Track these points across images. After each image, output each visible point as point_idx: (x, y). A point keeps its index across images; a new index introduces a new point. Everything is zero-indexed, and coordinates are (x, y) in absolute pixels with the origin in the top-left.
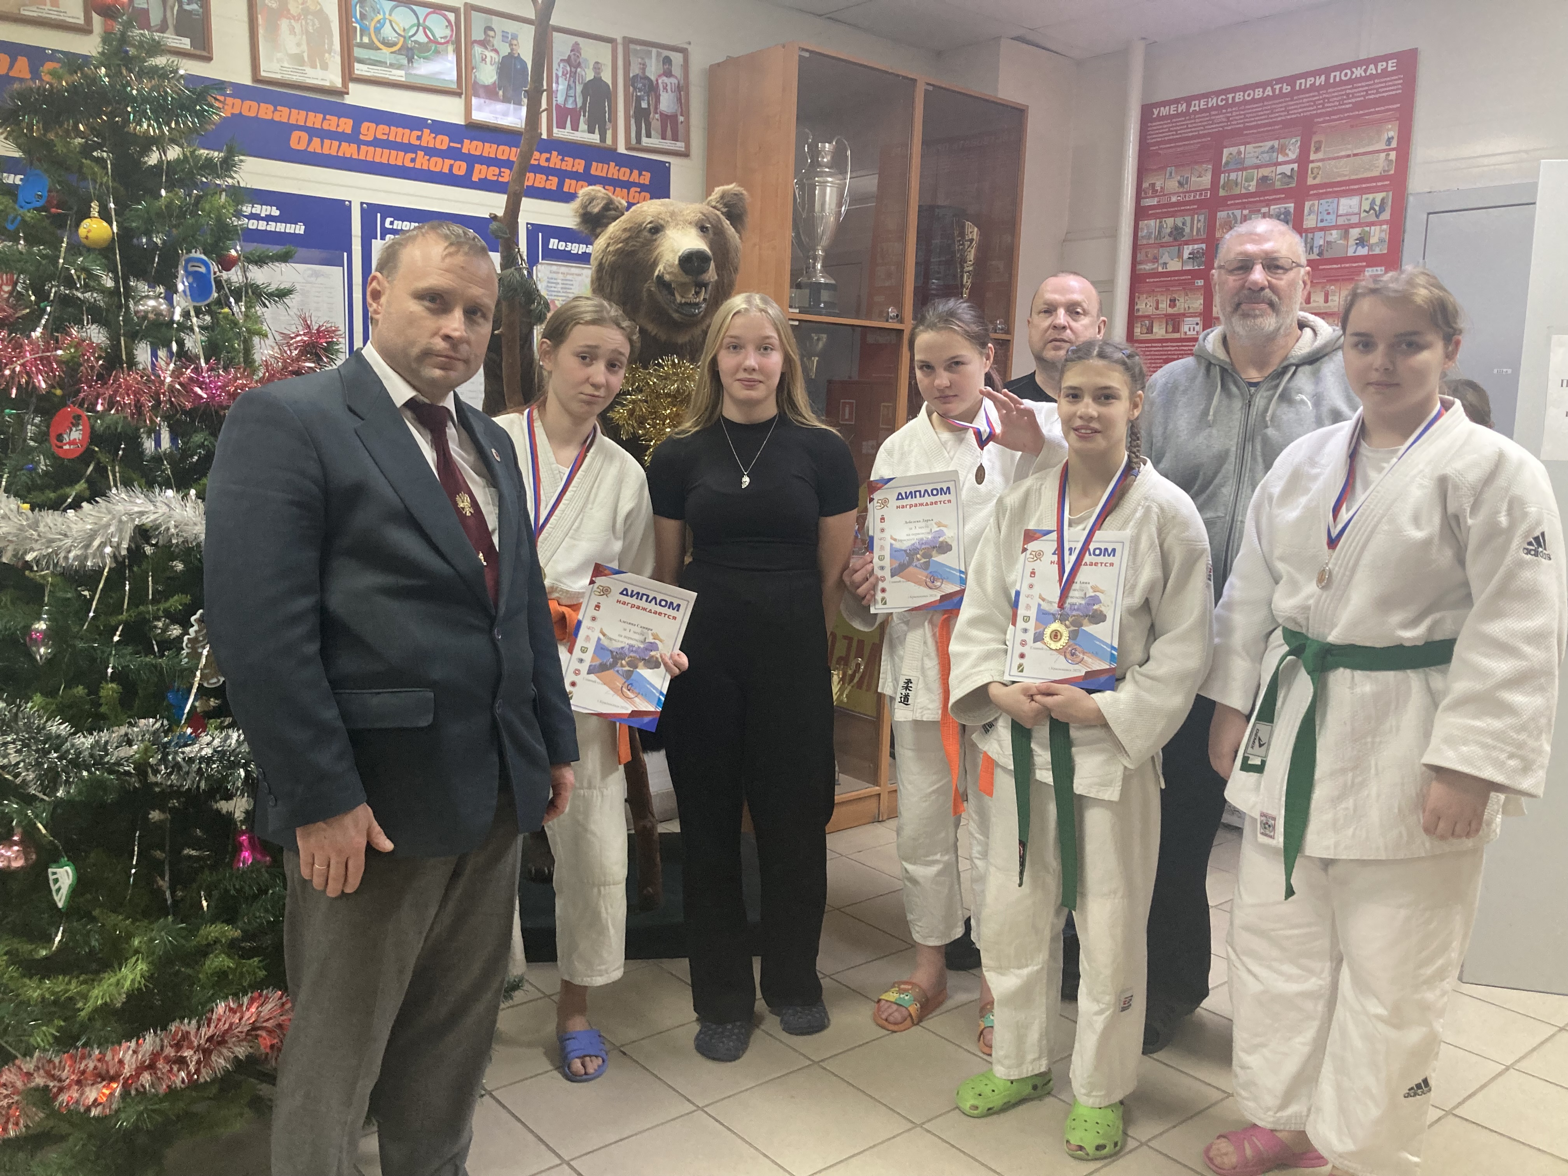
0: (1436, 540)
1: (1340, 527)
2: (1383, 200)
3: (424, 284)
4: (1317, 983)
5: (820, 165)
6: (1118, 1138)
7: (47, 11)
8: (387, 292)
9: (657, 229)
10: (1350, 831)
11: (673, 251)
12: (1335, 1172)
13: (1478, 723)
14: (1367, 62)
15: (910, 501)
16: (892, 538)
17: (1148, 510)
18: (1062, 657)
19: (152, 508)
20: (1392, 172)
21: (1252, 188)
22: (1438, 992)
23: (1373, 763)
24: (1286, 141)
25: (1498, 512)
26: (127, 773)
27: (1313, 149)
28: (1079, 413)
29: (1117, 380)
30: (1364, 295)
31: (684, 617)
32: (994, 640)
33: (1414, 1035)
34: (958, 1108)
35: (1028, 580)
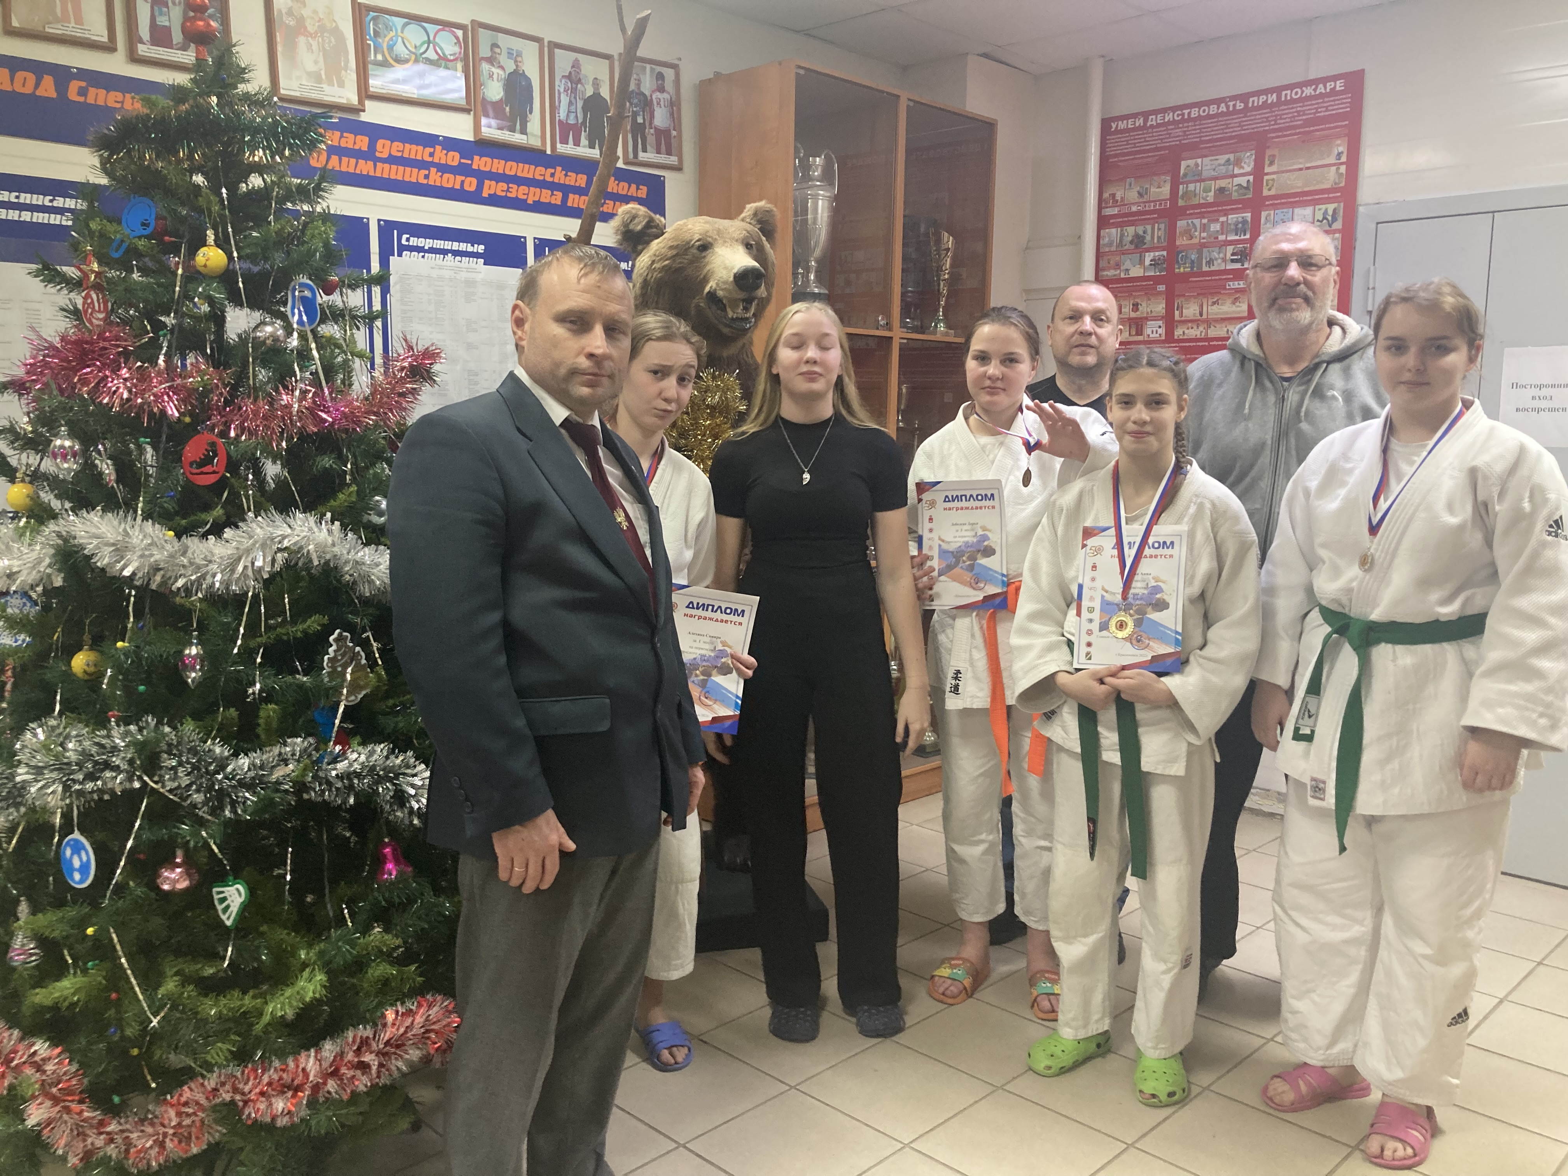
0: (1469, 523)
1: (1379, 515)
2: (1335, 210)
3: (563, 306)
4: (1361, 929)
5: (811, 179)
6: (1185, 1085)
7: (71, 29)
8: (530, 318)
9: (705, 247)
10: (1396, 791)
11: (726, 268)
12: (1387, 1100)
13: (1513, 688)
14: (1315, 82)
15: (956, 504)
16: (940, 539)
17: (1201, 506)
18: (1129, 644)
19: (289, 531)
20: (1343, 184)
21: (1211, 199)
22: (1476, 930)
23: (1414, 727)
24: (1241, 154)
25: (1521, 500)
26: (286, 791)
27: (1267, 162)
28: (1132, 418)
29: (1166, 386)
30: (1396, 303)
31: (748, 622)
32: (1053, 633)
33: (1457, 970)
34: (1030, 1069)
35: (1090, 574)
